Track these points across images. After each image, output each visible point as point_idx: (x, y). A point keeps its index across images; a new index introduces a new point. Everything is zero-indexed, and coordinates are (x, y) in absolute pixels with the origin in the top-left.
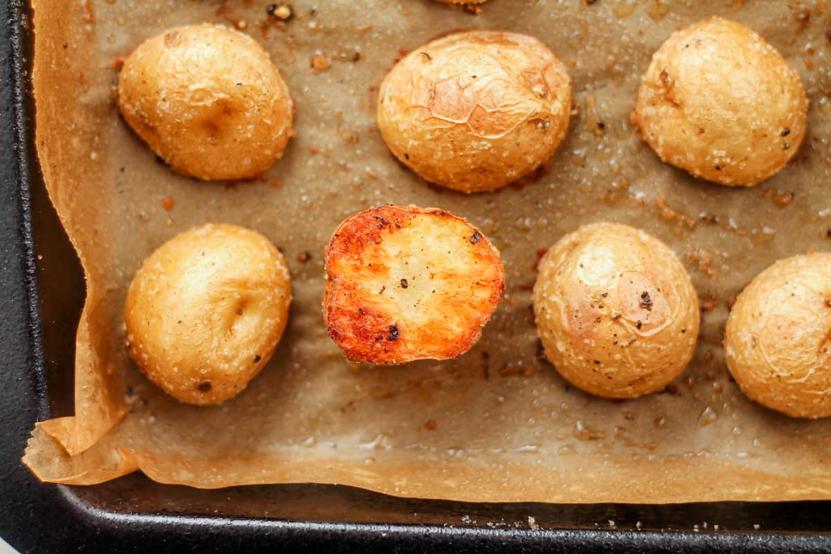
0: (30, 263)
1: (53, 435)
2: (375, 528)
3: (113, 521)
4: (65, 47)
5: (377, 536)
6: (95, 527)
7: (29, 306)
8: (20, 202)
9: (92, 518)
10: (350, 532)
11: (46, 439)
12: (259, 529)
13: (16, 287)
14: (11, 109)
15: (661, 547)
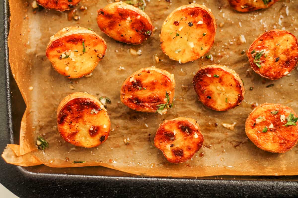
0: (8, 94)
1: (12, 149)
2: (114, 178)
3: (32, 175)
4: (21, 35)
5: (115, 180)
6: (27, 177)
7: (8, 107)
8: (6, 75)
9: (26, 174)
10: (107, 179)
11: (10, 150)
12: (78, 178)
13: (4, 101)
14: (4, 47)
15: (204, 184)
